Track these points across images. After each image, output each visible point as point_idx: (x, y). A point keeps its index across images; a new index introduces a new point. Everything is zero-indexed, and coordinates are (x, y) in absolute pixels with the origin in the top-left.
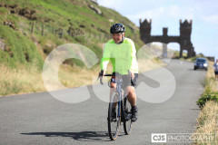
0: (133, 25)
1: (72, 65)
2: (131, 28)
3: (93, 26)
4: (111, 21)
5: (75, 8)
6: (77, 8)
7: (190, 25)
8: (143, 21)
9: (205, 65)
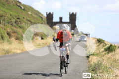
0: (42, 15)
1: (20, 40)
2: (41, 17)
3: (24, 18)
4: (30, 13)
5: (10, 6)
6: (11, 6)
7: (76, 15)
8: (48, 13)
9: (85, 39)
